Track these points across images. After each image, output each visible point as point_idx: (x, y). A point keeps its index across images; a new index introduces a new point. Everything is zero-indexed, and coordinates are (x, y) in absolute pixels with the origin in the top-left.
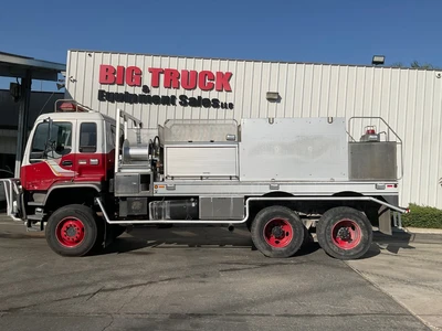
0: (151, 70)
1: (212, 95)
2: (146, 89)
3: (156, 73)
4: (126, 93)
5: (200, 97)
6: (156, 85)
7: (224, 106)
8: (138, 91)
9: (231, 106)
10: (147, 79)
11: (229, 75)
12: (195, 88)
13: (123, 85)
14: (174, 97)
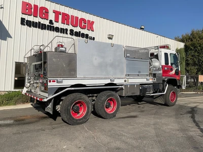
0: (54, 12)
1: (85, 31)
2: (51, 22)
3: (57, 13)
4: (40, 23)
5: (80, 32)
6: (57, 21)
7: (91, 38)
8: (47, 23)
9: (94, 39)
10: (52, 16)
11: (93, 22)
12: (77, 27)
13: (37, 17)
14: (67, 30)
